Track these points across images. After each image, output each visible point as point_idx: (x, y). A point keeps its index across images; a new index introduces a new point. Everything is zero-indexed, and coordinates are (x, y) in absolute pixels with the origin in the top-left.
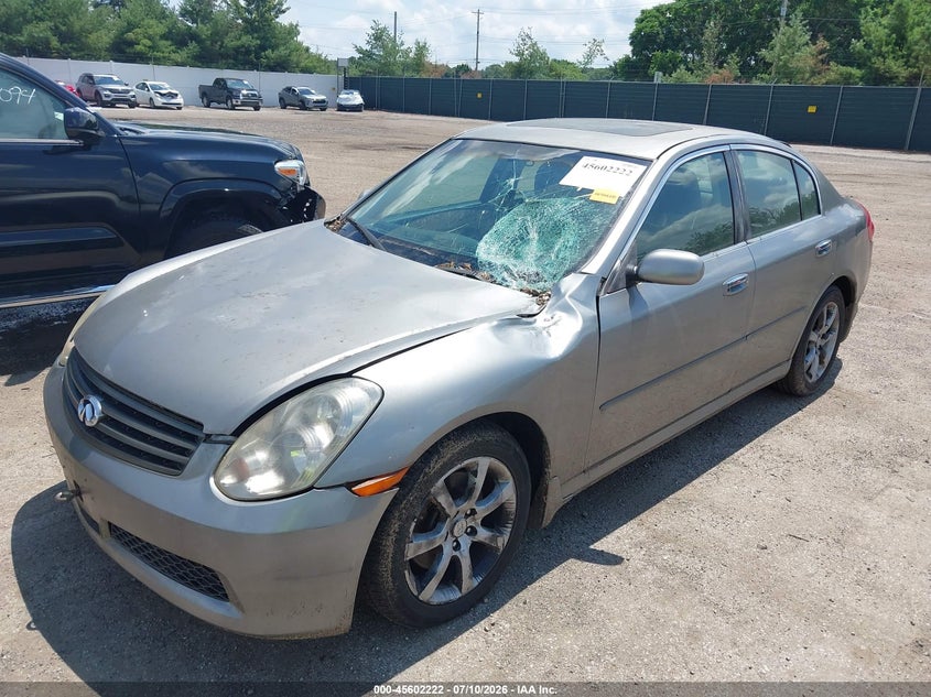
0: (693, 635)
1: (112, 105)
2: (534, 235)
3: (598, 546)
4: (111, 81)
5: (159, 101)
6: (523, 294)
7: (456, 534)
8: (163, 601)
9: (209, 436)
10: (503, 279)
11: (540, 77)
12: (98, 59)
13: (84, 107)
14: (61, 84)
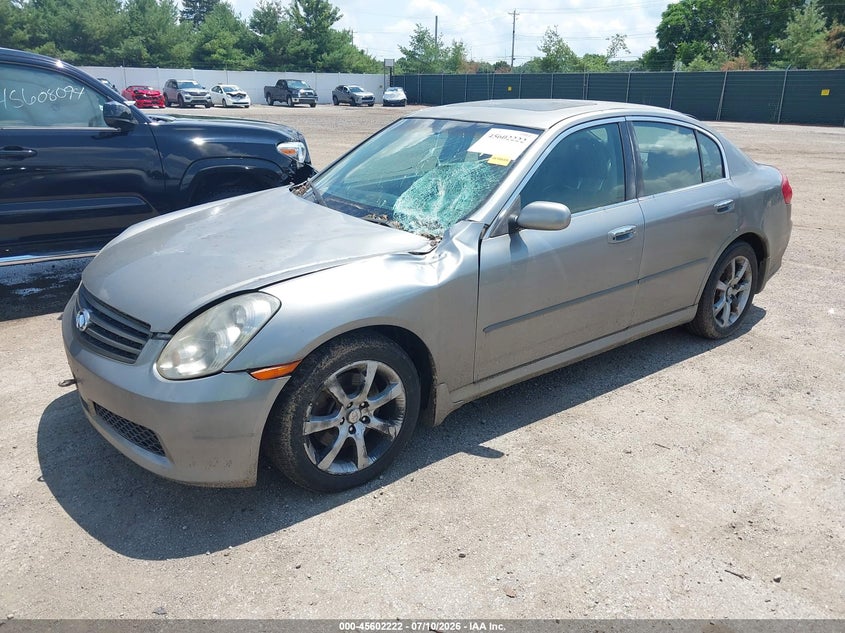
0: (542, 510)
1: (192, 105)
2: (442, 193)
3: (486, 444)
4: (191, 85)
5: (230, 101)
6: (423, 238)
7: (351, 420)
8: (138, 466)
9: (155, 334)
10: (411, 227)
11: (567, 70)
12: (180, 67)
13: (121, 101)
14: (104, 82)
